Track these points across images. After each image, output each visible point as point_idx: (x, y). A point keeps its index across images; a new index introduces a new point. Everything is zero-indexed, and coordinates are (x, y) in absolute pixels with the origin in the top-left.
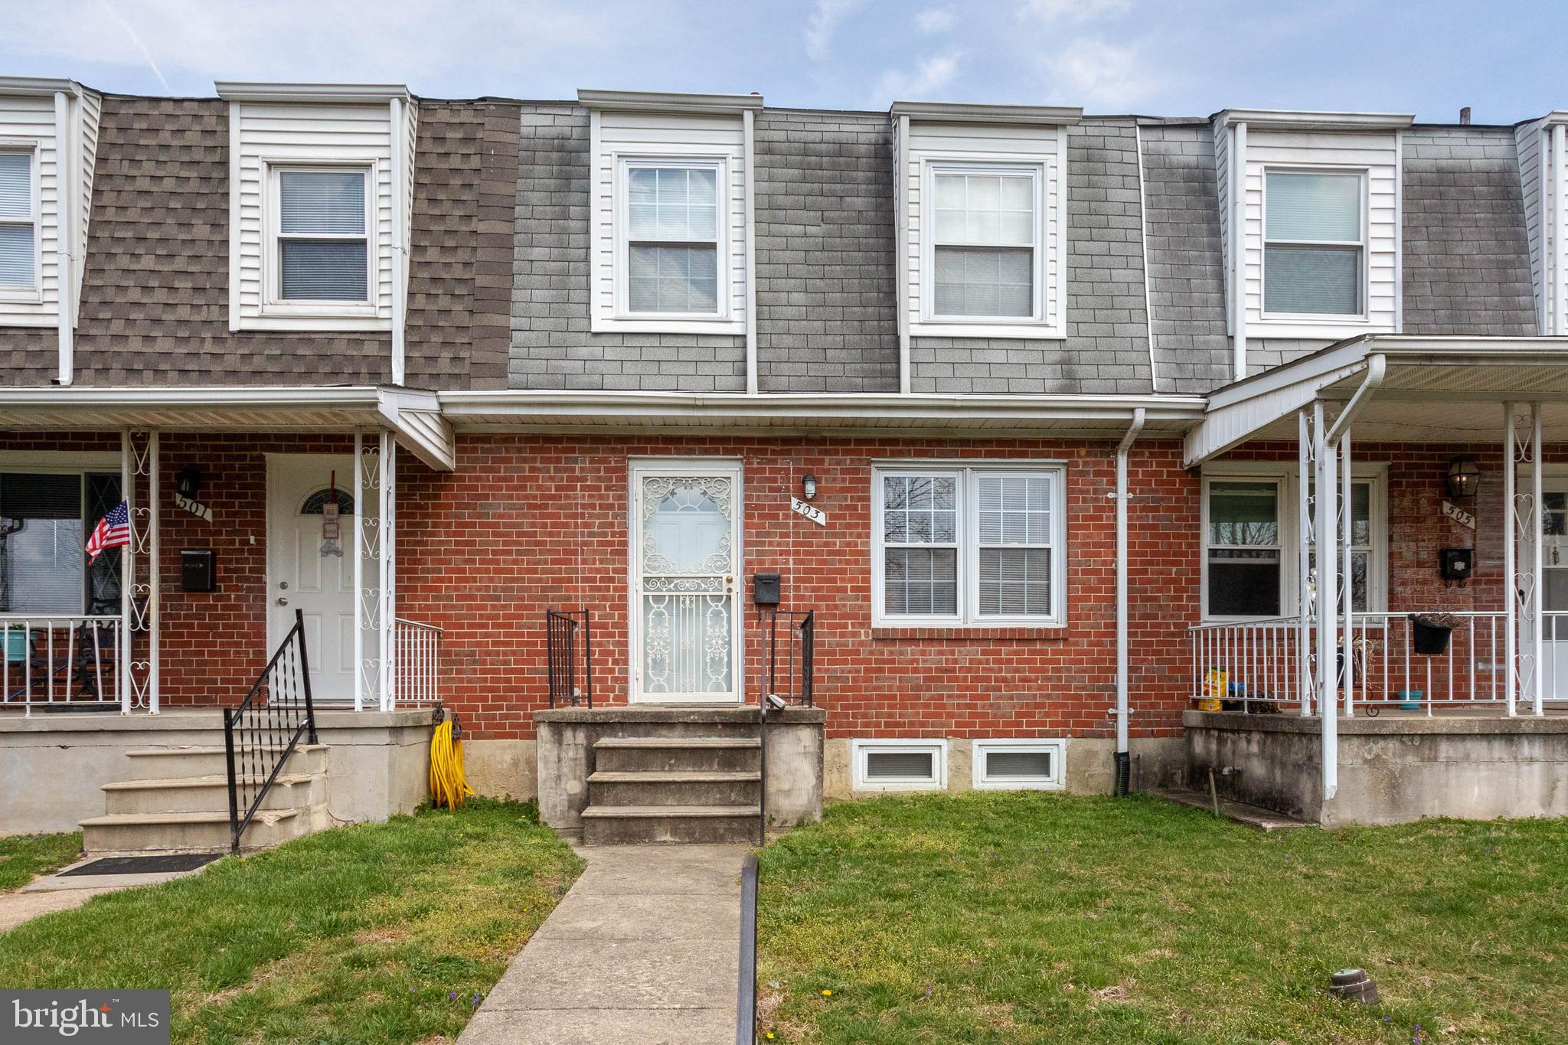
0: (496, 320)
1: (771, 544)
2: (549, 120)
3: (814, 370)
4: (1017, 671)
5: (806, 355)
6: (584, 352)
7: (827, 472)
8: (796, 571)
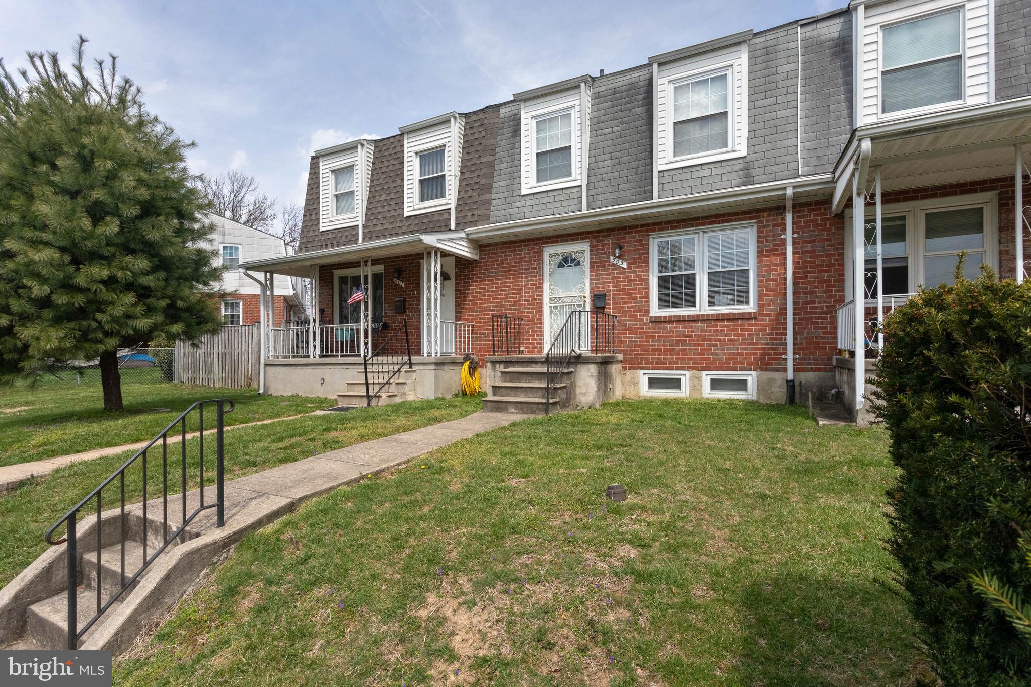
0: (487, 197)
1: (602, 279)
2: (510, 109)
3: (613, 196)
5: (610, 189)
6: (518, 204)
7: (627, 242)
8: (613, 291)
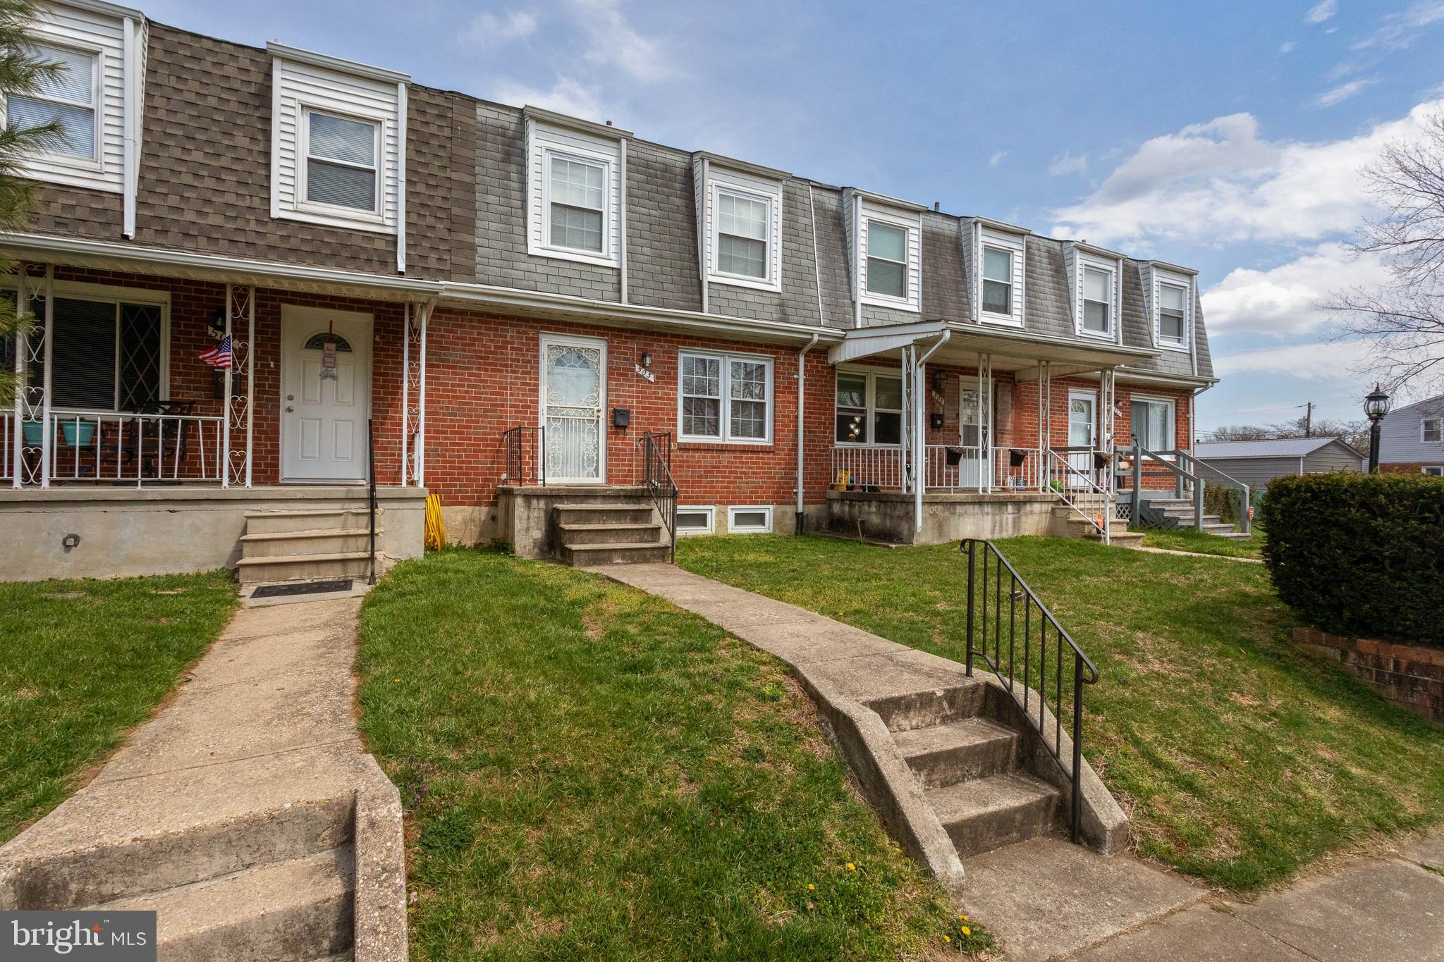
0: (467, 238)
1: (623, 391)
2: (495, 115)
3: (657, 294)
4: (751, 468)
6: (524, 266)
7: (655, 351)
8: (638, 408)
